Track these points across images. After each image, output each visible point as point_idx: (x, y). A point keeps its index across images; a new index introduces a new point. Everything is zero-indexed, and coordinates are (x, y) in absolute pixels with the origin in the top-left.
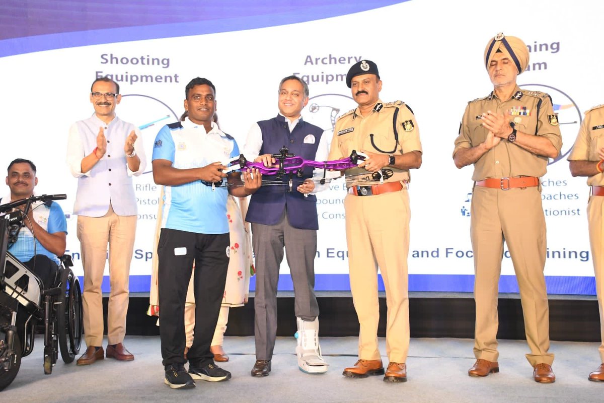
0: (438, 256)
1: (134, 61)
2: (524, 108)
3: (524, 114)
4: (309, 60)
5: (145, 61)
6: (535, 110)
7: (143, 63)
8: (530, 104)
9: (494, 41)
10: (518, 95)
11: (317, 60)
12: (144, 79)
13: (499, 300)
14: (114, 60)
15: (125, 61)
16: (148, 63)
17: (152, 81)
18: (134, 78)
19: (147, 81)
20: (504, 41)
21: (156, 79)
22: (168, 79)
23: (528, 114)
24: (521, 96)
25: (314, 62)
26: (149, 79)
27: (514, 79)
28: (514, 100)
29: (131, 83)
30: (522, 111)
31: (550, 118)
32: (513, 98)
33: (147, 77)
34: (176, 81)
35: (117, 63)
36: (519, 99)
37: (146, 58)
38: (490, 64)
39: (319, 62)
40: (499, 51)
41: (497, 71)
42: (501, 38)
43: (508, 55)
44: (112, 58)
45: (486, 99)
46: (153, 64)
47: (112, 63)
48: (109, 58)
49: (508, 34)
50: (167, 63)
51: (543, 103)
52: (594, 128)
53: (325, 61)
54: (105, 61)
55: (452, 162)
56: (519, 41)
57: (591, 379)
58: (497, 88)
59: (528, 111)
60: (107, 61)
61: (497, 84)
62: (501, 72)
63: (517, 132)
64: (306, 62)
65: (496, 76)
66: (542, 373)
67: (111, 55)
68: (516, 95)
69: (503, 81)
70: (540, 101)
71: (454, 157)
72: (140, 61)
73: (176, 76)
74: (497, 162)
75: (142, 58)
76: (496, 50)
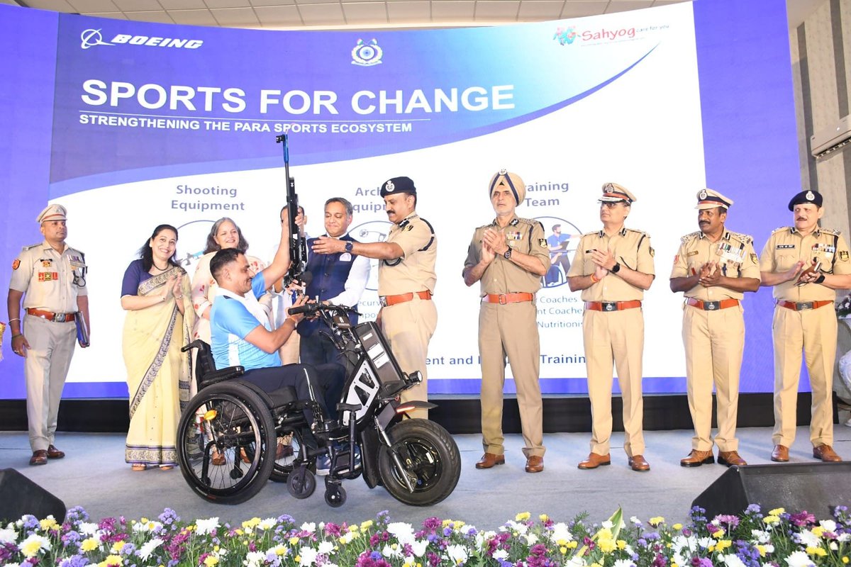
0: (471, 363)
1: (205, 191)
2: (518, 233)
3: (518, 238)
4: (359, 191)
5: (215, 191)
6: (528, 235)
7: (213, 193)
8: (524, 230)
9: (499, 175)
10: (515, 222)
11: (366, 191)
12: (214, 206)
13: (504, 400)
14: (188, 191)
15: (197, 191)
16: (218, 193)
17: (221, 208)
18: (205, 206)
19: (216, 208)
20: (506, 176)
21: (225, 207)
22: (235, 207)
23: (521, 238)
24: (517, 223)
25: (364, 193)
26: (218, 207)
27: (513, 209)
28: (511, 227)
29: (203, 211)
30: (517, 236)
31: (540, 241)
32: (510, 224)
33: (216, 205)
34: (242, 209)
35: (191, 193)
36: (515, 225)
37: (216, 188)
38: (493, 193)
39: (369, 193)
40: (501, 184)
41: (499, 200)
42: (505, 173)
43: (509, 189)
44: (186, 189)
45: (489, 226)
46: (222, 193)
47: (186, 192)
48: (183, 189)
49: (510, 171)
50: (234, 193)
51: (534, 228)
52: (587, 252)
53: (373, 193)
54: (180, 191)
55: (463, 280)
56: (519, 178)
57: (580, 467)
58: (499, 216)
59: (521, 236)
60: (182, 191)
61: (499, 212)
62: (502, 202)
63: (512, 251)
64: (357, 193)
65: (498, 205)
66: (534, 464)
67: (186, 186)
68: (512, 222)
69: (504, 210)
70: (532, 228)
71: (463, 276)
72: (211, 191)
73: (242, 205)
74: (495, 280)
75: (213, 189)
76: (499, 183)
